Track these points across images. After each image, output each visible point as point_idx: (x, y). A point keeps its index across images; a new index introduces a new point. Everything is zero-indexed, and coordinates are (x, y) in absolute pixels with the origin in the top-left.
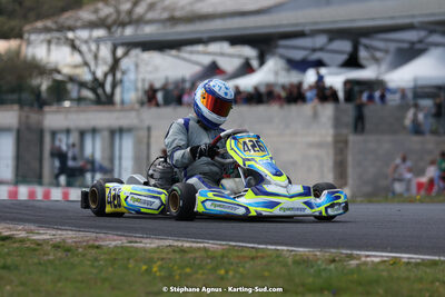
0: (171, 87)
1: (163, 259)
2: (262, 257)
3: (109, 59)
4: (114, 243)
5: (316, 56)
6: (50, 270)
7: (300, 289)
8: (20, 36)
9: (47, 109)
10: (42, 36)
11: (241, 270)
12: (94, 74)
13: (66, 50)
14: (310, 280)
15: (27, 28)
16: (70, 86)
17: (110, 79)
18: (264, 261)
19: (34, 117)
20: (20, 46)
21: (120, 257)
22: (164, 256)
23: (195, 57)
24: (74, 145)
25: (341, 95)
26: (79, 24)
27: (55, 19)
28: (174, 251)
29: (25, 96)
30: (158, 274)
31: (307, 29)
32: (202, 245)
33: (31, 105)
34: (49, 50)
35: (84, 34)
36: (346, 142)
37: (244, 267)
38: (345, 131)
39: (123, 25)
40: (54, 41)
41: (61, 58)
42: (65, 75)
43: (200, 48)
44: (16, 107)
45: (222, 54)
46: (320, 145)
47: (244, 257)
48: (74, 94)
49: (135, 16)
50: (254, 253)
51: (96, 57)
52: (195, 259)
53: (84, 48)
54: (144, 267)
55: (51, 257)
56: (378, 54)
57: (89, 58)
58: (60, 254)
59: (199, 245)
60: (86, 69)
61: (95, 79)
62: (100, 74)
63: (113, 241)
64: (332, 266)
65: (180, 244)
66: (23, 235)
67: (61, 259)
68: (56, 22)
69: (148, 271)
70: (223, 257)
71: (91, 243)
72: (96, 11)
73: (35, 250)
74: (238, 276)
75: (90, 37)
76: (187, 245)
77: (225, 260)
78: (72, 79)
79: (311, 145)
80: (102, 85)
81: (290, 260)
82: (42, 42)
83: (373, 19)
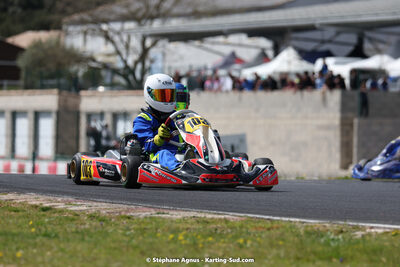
0: (194, 74)
1: (187, 229)
2: (278, 228)
3: (139, 49)
4: (144, 214)
5: (325, 47)
6: (87, 238)
7: (312, 257)
8: (58, 27)
9: (83, 93)
10: (79, 28)
11: (258, 239)
12: (125, 62)
13: (101, 41)
14: (320, 249)
15: (66, 20)
16: (104, 73)
17: (139, 66)
18: (278, 232)
19: (71, 101)
20: (59, 37)
21: (149, 226)
22: (189, 226)
23: (216, 48)
24: (106, 126)
25: (347, 82)
26: (112, 17)
27: (91, 12)
28: (198, 222)
29: (63, 81)
30: (183, 242)
31: (318, 22)
32: (223, 217)
33: (69, 90)
34: (85, 41)
35: (116, 26)
36: (352, 125)
37: (260, 237)
38: (350, 115)
39: (152, 18)
40: (90, 32)
41: (96, 47)
42: (99, 63)
43: (221, 39)
44: (55, 91)
45: (240, 45)
46: (328, 128)
47: (261, 227)
48: (108, 81)
49: (162, 11)
50: (269, 225)
51: (127, 47)
52: (216, 230)
53: (116, 39)
54: (171, 236)
55: (87, 226)
56: (381, 46)
57: (121, 47)
58: (94, 224)
59: (220, 216)
60: (118, 58)
61: (127, 67)
62: (130, 62)
63: (143, 213)
64: (340, 236)
65: (203, 215)
66: (61, 206)
67: (96, 228)
68: (91, 15)
69: (175, 240)
70: (241, 227)
71: (123, 213)
72: (127, 6)
73: (73, 220)
74: (255, 244)
75: (122, 29)
76: (210, 216)
77: (244, 230)
78: (106, 66)
79: (321, 128)
80: (132, 72)
81: (302, 231)
82: (79, 33)
83: (377, 14)
